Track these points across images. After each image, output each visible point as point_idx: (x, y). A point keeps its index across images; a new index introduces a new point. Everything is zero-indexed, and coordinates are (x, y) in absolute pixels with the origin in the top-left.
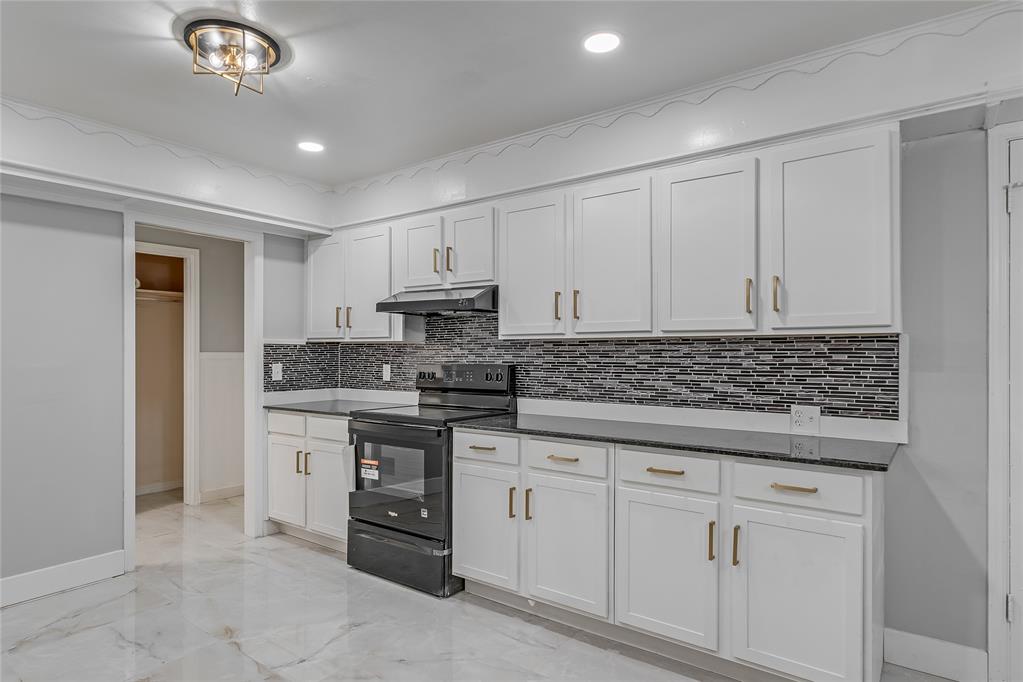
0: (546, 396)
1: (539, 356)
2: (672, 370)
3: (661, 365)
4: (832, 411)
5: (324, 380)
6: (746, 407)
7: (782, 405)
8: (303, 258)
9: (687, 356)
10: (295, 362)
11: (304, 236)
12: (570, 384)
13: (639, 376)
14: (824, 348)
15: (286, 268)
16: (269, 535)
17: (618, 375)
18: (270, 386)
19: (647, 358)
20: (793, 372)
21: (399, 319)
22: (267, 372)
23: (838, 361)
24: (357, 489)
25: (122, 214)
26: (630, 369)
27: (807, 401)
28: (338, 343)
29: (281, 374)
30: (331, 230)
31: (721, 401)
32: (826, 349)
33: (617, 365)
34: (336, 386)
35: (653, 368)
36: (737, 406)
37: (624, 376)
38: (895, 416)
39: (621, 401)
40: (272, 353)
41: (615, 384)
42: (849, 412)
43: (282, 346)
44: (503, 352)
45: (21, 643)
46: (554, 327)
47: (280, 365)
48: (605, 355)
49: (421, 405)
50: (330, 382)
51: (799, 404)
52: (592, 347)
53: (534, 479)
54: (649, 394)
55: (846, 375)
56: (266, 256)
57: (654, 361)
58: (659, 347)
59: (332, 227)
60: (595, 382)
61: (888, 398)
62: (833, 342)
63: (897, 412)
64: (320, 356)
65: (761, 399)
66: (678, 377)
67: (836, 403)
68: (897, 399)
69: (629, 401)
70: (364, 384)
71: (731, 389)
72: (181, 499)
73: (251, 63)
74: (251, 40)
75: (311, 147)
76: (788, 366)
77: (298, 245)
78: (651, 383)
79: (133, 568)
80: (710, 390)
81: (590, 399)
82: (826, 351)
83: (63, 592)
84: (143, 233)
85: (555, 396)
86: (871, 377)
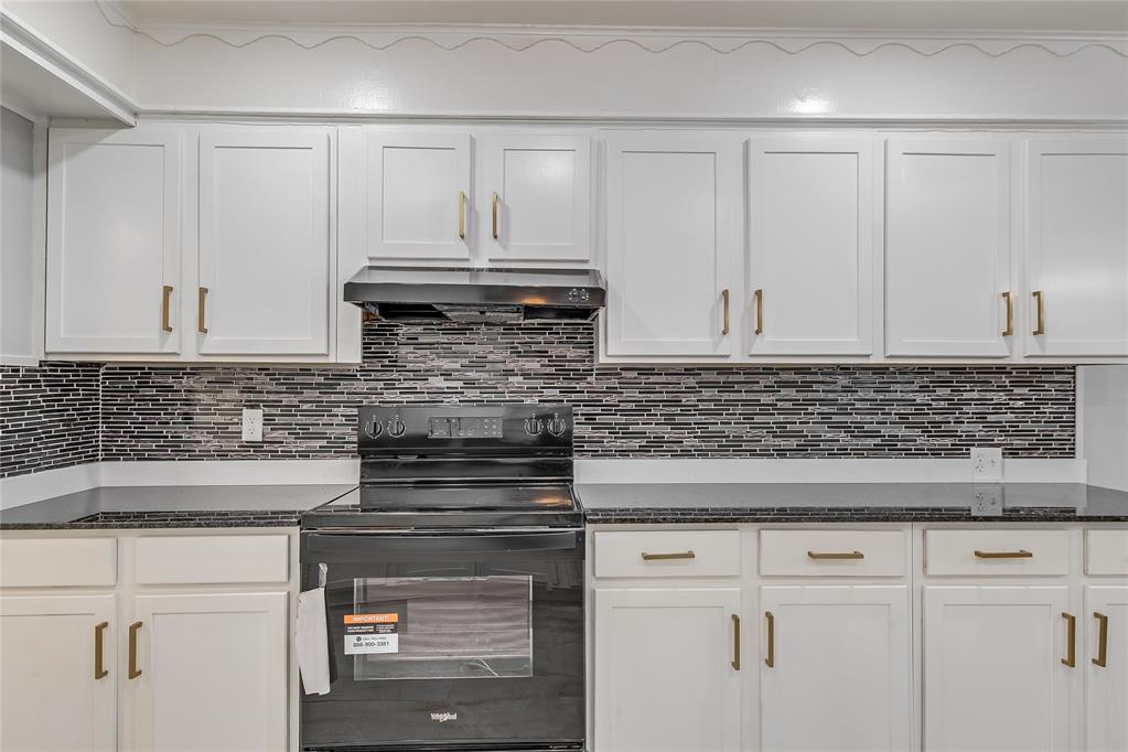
1: (612, 391)
2: (825, 409)
3: (812, 402)
4: (1012, 452)
5: (73, 447)
6: (920, 453)
7: (959, 450)
9: (846, 389)
12: (667, 432)
13: (781, 418)
14: (1006, 380)
17: (748, 417)
19: (792, 393)
20: (970, 409)
21: (353, 319)
23: (1019, 395)
26: (767, 410)
27: (986, 443)
28: (99, 365)
30: (137, 115)
31: (889, 448)
32: (1007, 381)
33: (746, 403)
34: (93, 459)
35: (799, 406)
36: (909, 454)
37: (757, 419)
38: (1071, 454)
39: (753, 454)
41: (745, 430)
42: (1030, 452)
44: (539, 383)
48: (728, 387)
51: (979, 446)
52: (706, 377)
54: (793, 443)
55: (1025, 410)
57: (801, 396)
58: (809, 378)
60: (711, 428)
61: (1065, 435)
62: (1014, 374)
63: (1073, 449)
64: (66, 391)
65: (937, 442)
66: (835, 418)
67: (1017, 442)
68: (1073, 435)
69: (765, 454)
70: (179, 450)
71: (902, 431)
76: (967, 402)
77: (24, 133)
78: (797, 427)
80: (874, 434)
81: (703, 454)
82: (1007, 383)
85: (643, 451)
86: (1050, 413)
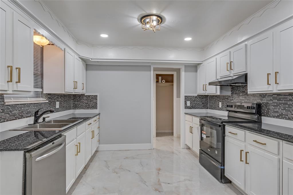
0: (274, 117)
1: (271, 100)
5: (204, 106)
8: (196, 71)
10: (194, 101)
11: (197, 64)
15: (191, 74)
16: (186, 149)
18: (186, 107)
21: (218, 87)
22: (186, 104)
24: (201, 140)
25: (150, 66)
28: (208, 95)
29: (190, 104)
30: (202, 61)
34: (208, 108)
40: (187, 98)
43: (190, 96)
45: (127, 158)
46: (268, 88)
47: (189, 102)
49: (229, 116)
50: (205, 107)
53: (250, 149)
56: (185, 71)
59: (202, 60)
64: (202, 99)
70: (215, 108)
72: (173, 135)
73: (155, 23)
74: (155, 18)
75: (188, 39)
77: (195, 67)
79: (153, 149)
83: (139, 150)
84: (155, 69)
85: (278, 117)
